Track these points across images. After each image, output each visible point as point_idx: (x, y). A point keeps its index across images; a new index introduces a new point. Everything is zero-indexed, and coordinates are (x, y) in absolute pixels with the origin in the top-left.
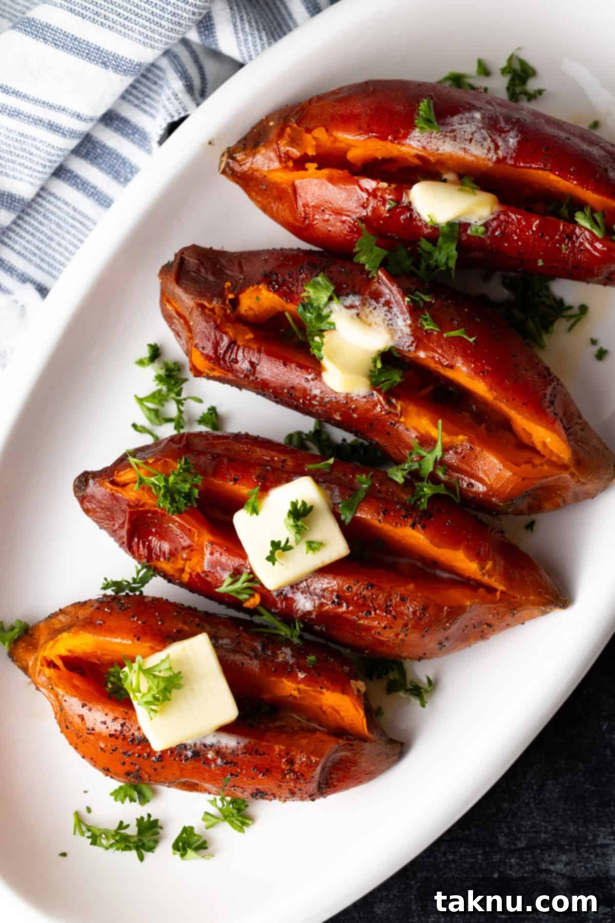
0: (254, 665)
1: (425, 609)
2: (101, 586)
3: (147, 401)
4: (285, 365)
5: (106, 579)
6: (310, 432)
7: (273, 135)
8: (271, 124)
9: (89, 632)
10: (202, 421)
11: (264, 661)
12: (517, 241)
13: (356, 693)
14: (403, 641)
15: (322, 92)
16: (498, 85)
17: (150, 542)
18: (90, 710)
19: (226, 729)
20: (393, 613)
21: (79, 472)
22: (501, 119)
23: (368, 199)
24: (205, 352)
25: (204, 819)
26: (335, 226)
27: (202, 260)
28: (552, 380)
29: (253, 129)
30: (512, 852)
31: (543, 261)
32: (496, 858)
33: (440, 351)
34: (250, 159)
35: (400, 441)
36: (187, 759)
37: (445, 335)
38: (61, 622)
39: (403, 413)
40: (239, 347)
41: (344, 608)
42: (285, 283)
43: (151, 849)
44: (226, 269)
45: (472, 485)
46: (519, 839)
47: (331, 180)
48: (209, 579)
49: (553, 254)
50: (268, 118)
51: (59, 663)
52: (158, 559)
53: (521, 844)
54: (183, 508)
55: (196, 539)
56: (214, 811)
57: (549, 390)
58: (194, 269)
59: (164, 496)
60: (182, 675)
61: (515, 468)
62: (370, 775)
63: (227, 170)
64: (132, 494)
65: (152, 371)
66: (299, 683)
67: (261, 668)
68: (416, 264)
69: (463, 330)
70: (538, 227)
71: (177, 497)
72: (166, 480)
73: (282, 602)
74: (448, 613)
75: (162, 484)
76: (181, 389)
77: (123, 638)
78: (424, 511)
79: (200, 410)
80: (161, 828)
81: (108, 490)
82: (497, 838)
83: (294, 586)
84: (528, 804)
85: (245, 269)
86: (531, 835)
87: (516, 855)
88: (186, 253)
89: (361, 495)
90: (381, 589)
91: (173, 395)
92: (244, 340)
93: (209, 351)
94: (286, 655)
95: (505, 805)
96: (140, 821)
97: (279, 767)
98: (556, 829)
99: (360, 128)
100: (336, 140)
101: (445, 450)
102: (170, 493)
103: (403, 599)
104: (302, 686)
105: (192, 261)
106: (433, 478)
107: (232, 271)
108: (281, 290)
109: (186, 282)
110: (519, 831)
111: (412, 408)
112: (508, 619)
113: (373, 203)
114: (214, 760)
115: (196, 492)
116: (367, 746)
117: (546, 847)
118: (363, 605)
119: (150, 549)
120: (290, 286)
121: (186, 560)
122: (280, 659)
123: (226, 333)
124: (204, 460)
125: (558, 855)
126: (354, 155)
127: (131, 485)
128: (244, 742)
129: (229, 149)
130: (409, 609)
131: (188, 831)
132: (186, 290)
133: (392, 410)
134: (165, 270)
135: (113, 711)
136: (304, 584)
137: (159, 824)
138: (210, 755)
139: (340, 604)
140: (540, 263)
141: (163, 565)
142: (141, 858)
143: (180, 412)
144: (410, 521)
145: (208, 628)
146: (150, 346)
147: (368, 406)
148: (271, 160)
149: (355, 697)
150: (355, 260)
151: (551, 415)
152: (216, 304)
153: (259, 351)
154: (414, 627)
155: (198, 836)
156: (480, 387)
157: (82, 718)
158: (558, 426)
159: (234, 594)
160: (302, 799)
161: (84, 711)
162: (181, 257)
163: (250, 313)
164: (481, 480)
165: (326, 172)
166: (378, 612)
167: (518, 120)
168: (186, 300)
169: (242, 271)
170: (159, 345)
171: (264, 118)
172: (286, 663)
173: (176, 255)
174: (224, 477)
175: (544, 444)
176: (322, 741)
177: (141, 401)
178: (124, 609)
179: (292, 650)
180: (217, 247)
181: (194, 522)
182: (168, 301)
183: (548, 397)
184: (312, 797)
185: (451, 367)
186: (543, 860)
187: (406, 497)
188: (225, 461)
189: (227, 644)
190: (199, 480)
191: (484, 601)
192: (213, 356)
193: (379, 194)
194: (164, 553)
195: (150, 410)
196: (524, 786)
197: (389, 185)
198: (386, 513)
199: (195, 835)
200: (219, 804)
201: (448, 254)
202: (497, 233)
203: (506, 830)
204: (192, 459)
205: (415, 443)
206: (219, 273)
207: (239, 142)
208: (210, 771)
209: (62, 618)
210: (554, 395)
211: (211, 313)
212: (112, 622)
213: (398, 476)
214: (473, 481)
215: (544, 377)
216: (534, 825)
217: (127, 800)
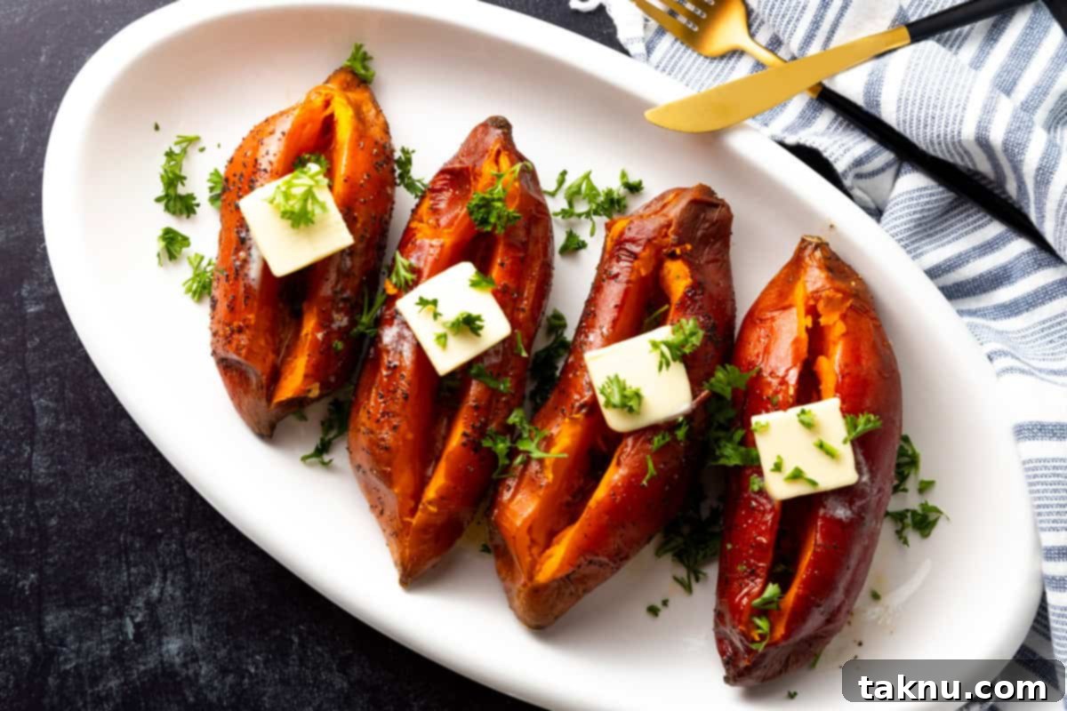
0: (326, 290)
1: (387, 449)
2: (406, 147)
3: (587, 185)
4: (616, 306)
5: (413, 151)
6: (565, 338)
7: (838, 284)
8: (853, 284)
9: (352, 135)
10: (571, 235)
11: (332, 300)
12: (747, 523)
13: (308, 387)
14: (359, 430)
15: (887, 329)
16: (911, 501)
17: (448, 190)
18: (280, 140)
19: (266, 269)
20: (382, 420)
21: (511, 120)
22: (863, 502)
23: (778, 377)
24: (627, 232)
25: (196, 255)
26: (753, 349)
27: (718, 225)
28: (615, 562)
29: (849, 267)
30: (182, 545)
31: (731, 550)
32: (176, 530)
33: (633, 452)
34: (815, 264)
35: (549, 420)
36: (238, 232)
37: (648, 457)
38: (369, 111)
39: (574, 421)
40: (631, 262)
41: (385, 373)
42: (694, 302)
43: (167, 208)
44: (710, 248)
45: (508, 490)
46: (194, 551)
47: (796, 341)
48: (410, 245)
49: (736, 557)
50: (860, 280)
51: (328, 112)
52: (432, 198)
53: (189, 553)
54: (473, 217)
55: (446, 231)
56: (204, 263)
57: (605, 559)
58: (708, 217)
59: (483, 199)
60: (310, 224)
61: (525, 529)
62: (239, 407)
63: (805, 244)
64: (488, 169)
65: (617, 187)
66: (313, 334)
67: (324, 297)
68: (721, 427)
69: (655, 473)
70: (760, 543)
71: (483, 210)
72: (499, 200)
73: (390, 315)
74: (384, 472)
75: (496, 196)
76: (600, 215)
77: (346, 166)
78: (480, 444)
79: (583, 234)
80: (188, 217)
81: (491, 147)
82: (194, 530)
83: (405, 324)
84: (226, 558)
85: (711, 266)
86: (198, 561)
87: (179, 549)
88: (724, 209)
89: (493, 384)
90: (404, 407)
91: (594, 207)
92: (639, 267)
93: (628, 235)
94: (341, 321)
95: (225, 537)
96: (191, 197)
97: (234, 320)
98: (204, 585)
99: (846, 365)
100: (835, 343)
101: (541, 461)
102: (487, 204)
103: (395, 428)
104: (310, 337)
105: (715, 214)
106: (513, 452)
107: (708, 253)
108: (686, 299)
109: (693, 210)
110: (202, 550)
111: (578, 429)
112: (389, 531)
113: (775, 382)
114: (238, 259)
115: (489, 229)
116: (264, 403)
117: (188, 577)
118: (389, 392)
119: (440, 191)
120: (691, 307)
121: (428, 223)
122: (336, 316)
123: (644, 249)
124: (521, 235)
125: (180, 588)
126: (823, 362)
127: (496, 168)
128: (255, 285)
129: (827, 244)
130: (387, 435)
131: (185, 241)
132: (685, 210)
133: (575, 410)
134: (707, 191)
135: (279, 161)
136: (406, 333)
137: (192, 216)
138: (242, 254)
139: (388, 368)
140: (729, 546)
141: (427, 203)
142: (158, 200)
143: (579, 215)
144: (469, 431)
145: (361, 246)
146: (640, 183)
147: (579, 387)
148: (815, 283)
149: (303, 388)
150: (719, 367)
151: (578, 562)
152: (672, 238)
153: (628, 282)
154: (371, 441)
155: (180, 251)
156: (601, 493)
157: (272, 133)
158: (568, 570)
159: (395, 269)
160: (212, 344)
161: (278, 134)
162: (720, 204)
163: (665, 271)
164: (514, 496)
165: (804, 336)
166: (383, 405)
167: (863, 518)
168: (675, 211)
169: (708, 262)
170: (643, 191)
171: (860, 277)
172: (331, 321)
173: (722, 200)
174: (505, 253)
175: (550, 557)
176: (264, 360)
177: (587, 177)
178: (377, 166)
179: (346, 327)
180: (733, 239)
181: (462, 228)
182: (677, 195)
183: (596, 559)
184: (214, 353)
185: (619, 464)
186: (175, 574)
187: (493, 427)
188: (521, 255)
189: (345, 264)
190: (500, 231)
191: (402, 505)
192: (622, 239)
193: (784, 387)
194: (437, 204)
195: (579, 187)
196: (243, 554)
197: (792, 397)
198: (476, 408)
199: (181, 248)
200: (209, 269)
201: (731, 457)
202: (754, 504)
203: (202, 538)
204: (522, 223)
205: (546, 432)
206: (705, 241)
207: (834, 254)
208: (229, 255)
209: (373, 112)
210: (601, 565)
211: (663, 234)
212: (361, 156)
213: (514, 418)
214: (512, 490)
215: (617, 555)
216: (207, 564)
217: (211, 185)
